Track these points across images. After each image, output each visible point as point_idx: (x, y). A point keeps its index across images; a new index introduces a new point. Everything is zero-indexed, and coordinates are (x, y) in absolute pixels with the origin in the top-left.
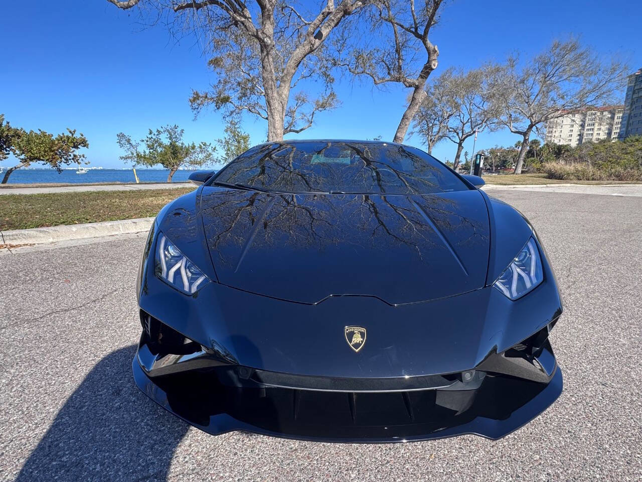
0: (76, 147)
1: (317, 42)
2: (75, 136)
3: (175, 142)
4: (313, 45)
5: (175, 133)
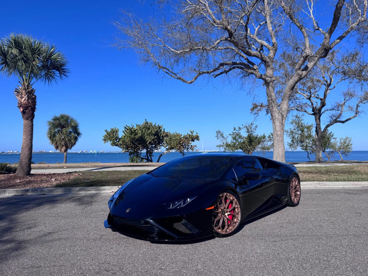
0: (193, 140)
1: (304, 73)
2: (193, 134)
3: (251, 134)
4: (301, 75)
5: (251, 128)
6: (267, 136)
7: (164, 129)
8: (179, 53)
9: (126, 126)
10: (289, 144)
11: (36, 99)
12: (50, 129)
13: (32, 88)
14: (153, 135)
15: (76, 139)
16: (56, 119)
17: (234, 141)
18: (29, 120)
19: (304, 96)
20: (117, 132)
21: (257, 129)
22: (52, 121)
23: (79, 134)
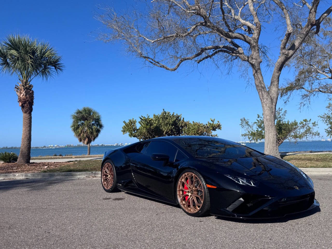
0: (214, 129)
1: (291, 52)
2: (214, 123)
3: (280, 121)
4: (287, 55)
5: (279, 114)
6: (299, 122)
7: (183, 119)
8: (154, 42)
9: (142, 116)
10: (327, 131)
11: (33, 94)
12: (74, 122)
13: (30, 84)
14: (171, 125)
15: (98, 131)
16: (79, 112)
17: (260, 130)
18: (27, 113)
19: (326, 76)
20: (134, 123)
21: (286, 114)
22: (76, 114)
23: (101, 126)
